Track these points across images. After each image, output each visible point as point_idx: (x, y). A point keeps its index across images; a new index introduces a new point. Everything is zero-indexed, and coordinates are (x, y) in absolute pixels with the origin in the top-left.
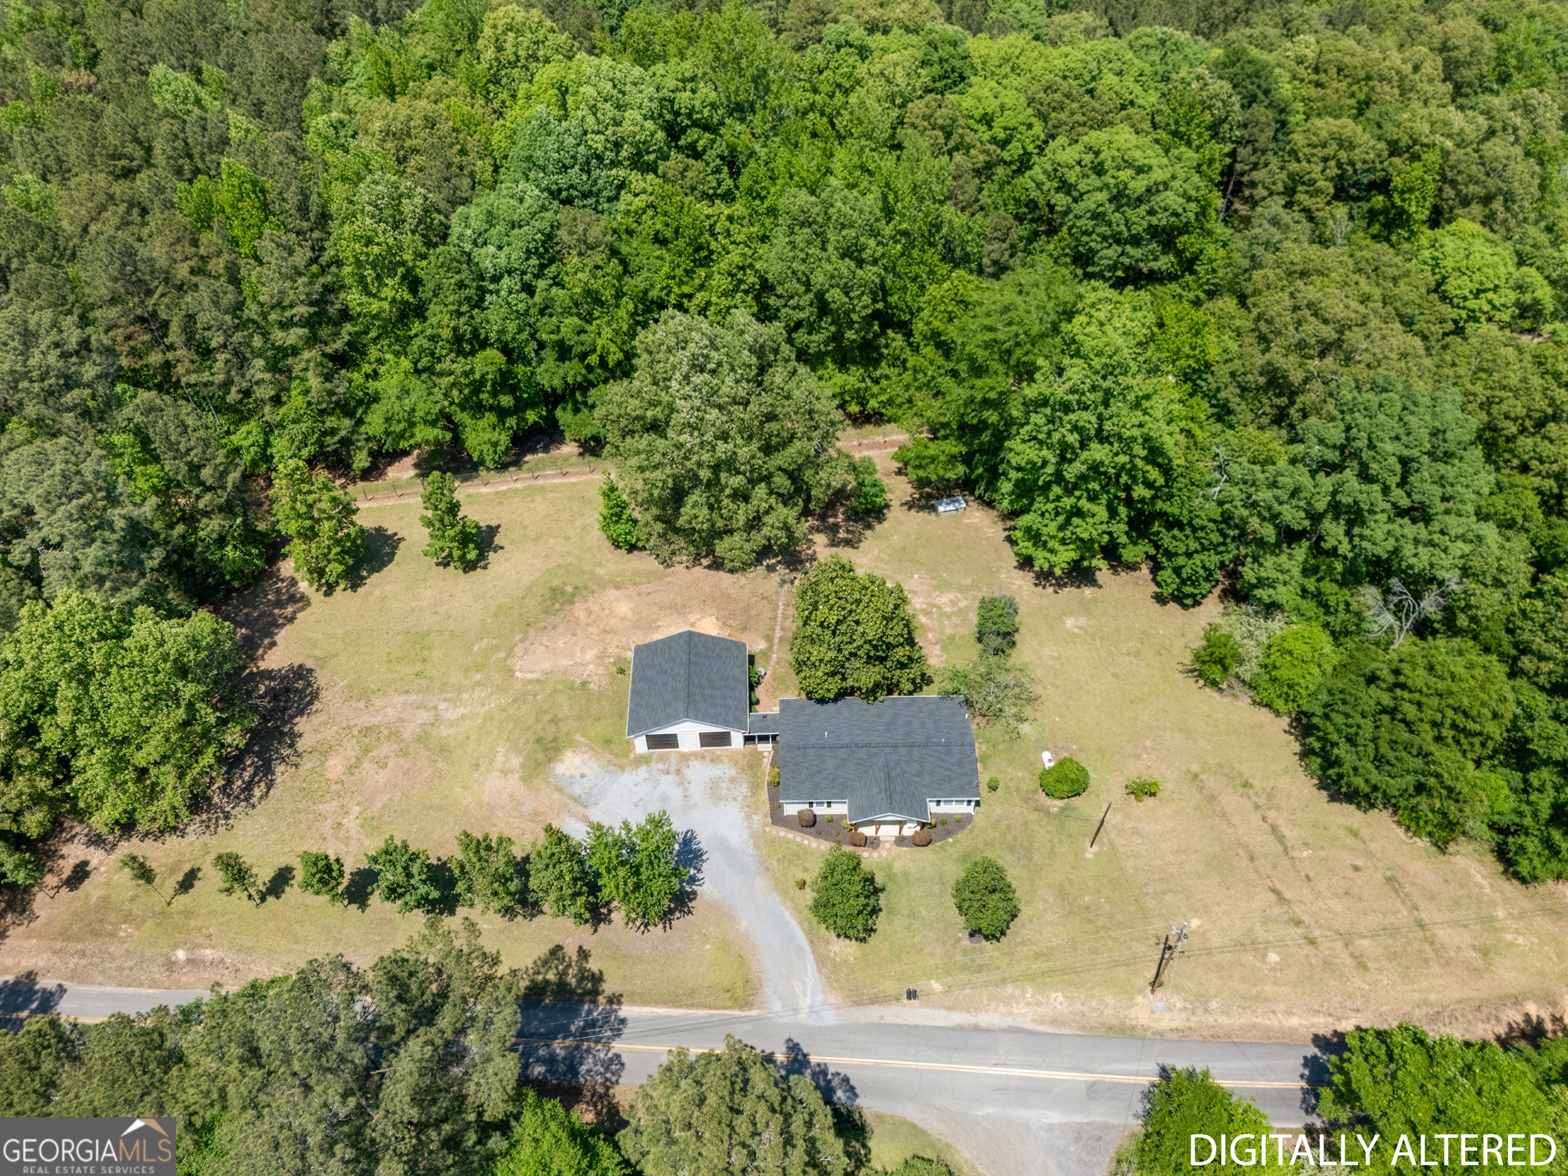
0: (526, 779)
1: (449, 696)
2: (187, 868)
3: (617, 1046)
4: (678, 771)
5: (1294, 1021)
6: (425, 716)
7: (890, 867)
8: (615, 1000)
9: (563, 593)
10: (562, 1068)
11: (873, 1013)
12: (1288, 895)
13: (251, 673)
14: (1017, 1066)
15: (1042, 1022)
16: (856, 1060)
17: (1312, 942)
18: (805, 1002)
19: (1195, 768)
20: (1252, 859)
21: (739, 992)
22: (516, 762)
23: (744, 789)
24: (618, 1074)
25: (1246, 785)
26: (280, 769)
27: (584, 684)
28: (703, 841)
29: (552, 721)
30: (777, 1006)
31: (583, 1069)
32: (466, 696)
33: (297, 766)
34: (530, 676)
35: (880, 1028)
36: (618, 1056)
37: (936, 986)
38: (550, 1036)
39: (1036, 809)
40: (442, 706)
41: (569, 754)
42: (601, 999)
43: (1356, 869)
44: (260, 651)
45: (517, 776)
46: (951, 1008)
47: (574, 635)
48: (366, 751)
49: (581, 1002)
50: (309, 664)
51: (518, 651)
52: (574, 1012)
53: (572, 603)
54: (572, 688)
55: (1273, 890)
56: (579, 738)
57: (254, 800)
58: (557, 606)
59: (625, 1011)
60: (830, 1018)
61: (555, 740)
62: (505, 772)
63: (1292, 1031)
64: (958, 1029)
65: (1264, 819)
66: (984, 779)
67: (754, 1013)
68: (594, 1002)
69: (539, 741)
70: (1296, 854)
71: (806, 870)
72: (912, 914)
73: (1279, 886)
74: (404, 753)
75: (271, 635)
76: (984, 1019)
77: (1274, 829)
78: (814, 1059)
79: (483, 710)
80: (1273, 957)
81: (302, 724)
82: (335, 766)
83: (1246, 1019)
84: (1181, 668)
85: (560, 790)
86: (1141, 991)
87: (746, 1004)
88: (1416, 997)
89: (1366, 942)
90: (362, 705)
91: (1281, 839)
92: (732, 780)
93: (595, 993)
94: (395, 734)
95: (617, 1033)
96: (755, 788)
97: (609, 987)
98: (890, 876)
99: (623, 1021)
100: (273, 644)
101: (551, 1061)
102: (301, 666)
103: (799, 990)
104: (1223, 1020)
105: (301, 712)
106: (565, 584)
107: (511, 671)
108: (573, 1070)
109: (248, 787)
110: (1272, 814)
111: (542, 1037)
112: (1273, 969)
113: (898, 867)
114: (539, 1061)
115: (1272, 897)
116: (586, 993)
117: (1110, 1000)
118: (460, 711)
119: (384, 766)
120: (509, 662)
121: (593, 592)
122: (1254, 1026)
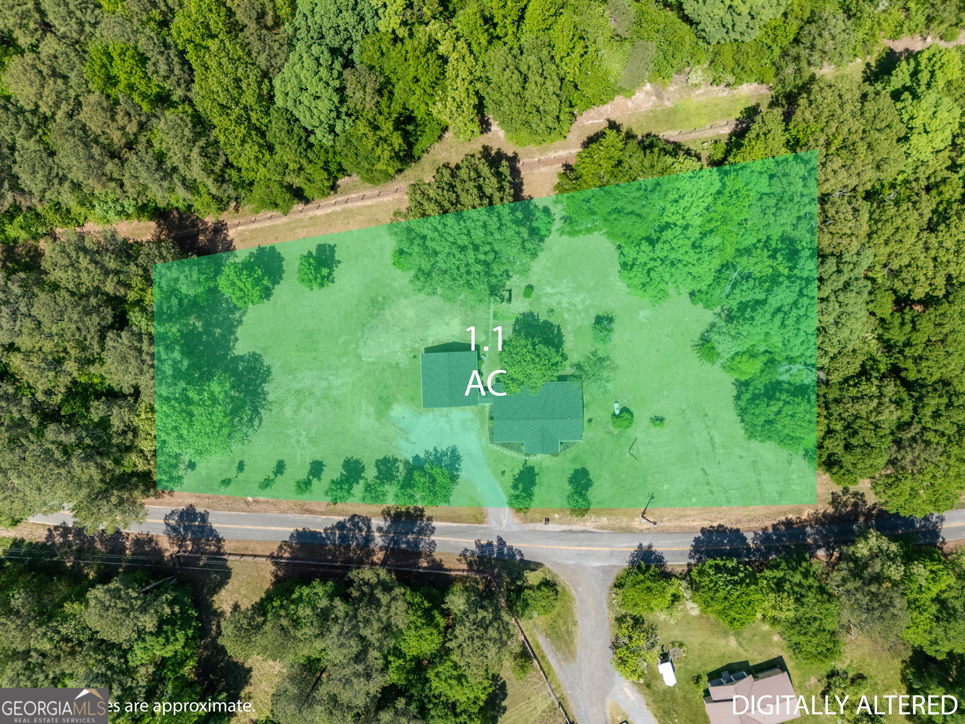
0: (378, 419)
1: (333, 372)
2: (238, 461)
3: (433, 538)
4: (447, 415)
5: (695, 524)
6: (324, 384)
7: (541, 464)
8: (430, 519)
9: (378, 302)
10: (413, 545)
11: (531, 526)
12: (708, 472)
13: (231, 358)
14: (585, 546)
15: (597, 528)
16: (525, 545)
17: (712, 493)
18: (505, 522)
19: (684, 407)
20: (698, 454)
21: (479, 516)
22: (372, 409)
23: (478, 425)
24: (434, 547)
25: (706, 415)
26: (262, 411)
27: (397, 364)
28: (461, 451)
29: (385, 387)
30: (494, 523)
31: (421, 546)
32: (341, 372)
33: (270, 410)
34: (370, 360)
35: (534, 531)
36: (433, 541)
37: (557, 516)
38: (406, 534)
39: (608, 433)
40: (331, 378)
41: (395, 405)
42: (425, 519)
43: (741, 457)
44: (232, 344)
45: (374, 417)
46: (561, 524)
47: (388, 332)
48: (301, 403)
49: (417, 520)
50: (258, 352)
51: (361, 343)
52: (414, 524)
53: (383, 309)
54: (392, 367)
55: (703, 470)
56: (399, 396)
57: (255, 427)
58: (376, 311)
59: (434, 524)
60: (515, 528)
61: (388, 398)
62: (368, 415)
63: (693, 527)
64: (564, 531)
65: (709, 434)
66: (586, 417)
67: (484, 525)
68: (422, 520)
69: (380, 398)
70: (717, 451)
71: (505, 465)
72: (549, 486)
73: (705, 467)
74: (318, 404)
75: (233, 333)
76: (574, 528)
77: (712, 438)
78: (508, 544)
79: (351, 380)
80: (694, 500)
81: (267, 387)
82: (288, 412)
83: (677, 523)
84: (692, 343)
85: (394, 424)
86: (638, 516)
87: (482, 522)
88: (746, 513)
89: (733, 492)
90: (291, 377)
91: (713, 444)
92: (472, 420)
93: (422, 516)
94: (312, 394)
95: (432, 532)
96: (482, 424)
97: (427, 513)
98: (540, 468)
99: (434, 528)
100: (236, 339)
101: (408, 542)
102: (254, 353)
103: (502, 517)
104: (668, 524)
105: (264, 381)
106: (378, 296)
107: (360, 357)
108: (417, 546)
109: (251, 420)
110: (713, 431)
111: (403, 534)
112: (693, 504)
113: (544, 464)
114: (403, 543)
115: (702, 472)
116: (418, 516)
117: (625, 520)
118: (340, 381)
119: (311, 411)
120: (358, 351)
121: (393, 301)
122: (680, 527)
